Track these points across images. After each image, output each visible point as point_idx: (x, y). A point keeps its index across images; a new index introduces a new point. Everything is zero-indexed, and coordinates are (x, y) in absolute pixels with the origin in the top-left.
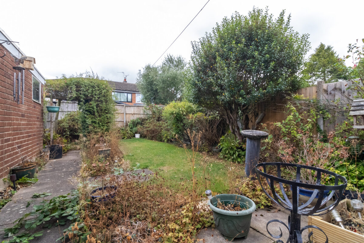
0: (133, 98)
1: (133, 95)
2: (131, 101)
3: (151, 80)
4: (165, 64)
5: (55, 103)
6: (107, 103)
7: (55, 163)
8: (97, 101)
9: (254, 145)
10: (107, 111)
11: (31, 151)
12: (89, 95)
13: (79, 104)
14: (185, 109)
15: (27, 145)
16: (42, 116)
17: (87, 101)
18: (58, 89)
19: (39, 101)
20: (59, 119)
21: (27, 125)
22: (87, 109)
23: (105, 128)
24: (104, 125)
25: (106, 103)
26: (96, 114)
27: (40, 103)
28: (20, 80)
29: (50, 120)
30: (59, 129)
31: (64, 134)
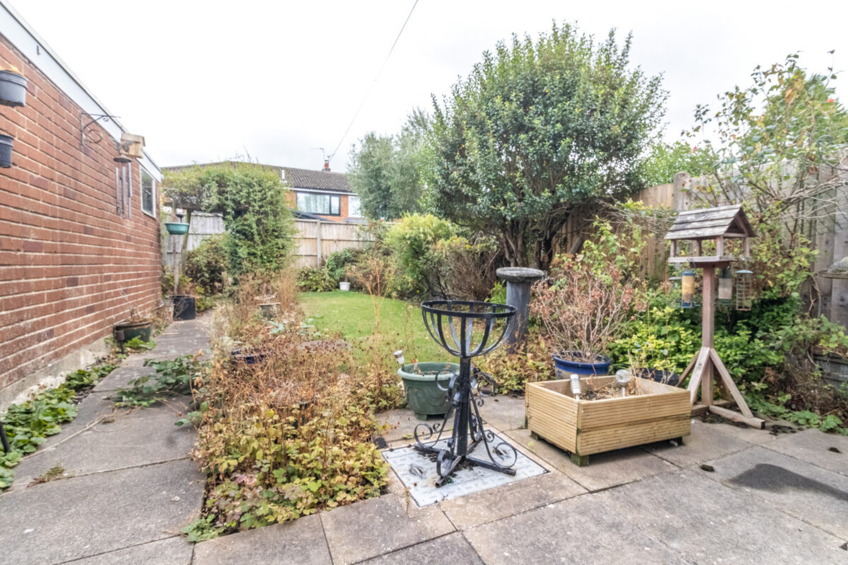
0: (342, 205)
1: (342, 198)
2: (337, 212)
3: (377, 166)
4: (407, 130)
5: (181, 216)
6: (277, 218)
7: (182, 325)
8: (258, 212)
9: (517, 293)
10: (277, 233)
11: (142, 302)
12: (242, 202)
13: (224, 219)
14: (430, 231)
15: (137, 290)
16: (159, 241)
17: (239, 212)
18: (184, 190)
19: (152, 213)
20: (190, 248)
21: (136, 255)
22: (239, 228)
23: (274, 265)
24: (271, 261)
25: (275, 216)
26: (257, 238)
27: (155, 216)
28: (124, 179)
29: (171, 251)
30: (189, 268)
31: (199, 275)
